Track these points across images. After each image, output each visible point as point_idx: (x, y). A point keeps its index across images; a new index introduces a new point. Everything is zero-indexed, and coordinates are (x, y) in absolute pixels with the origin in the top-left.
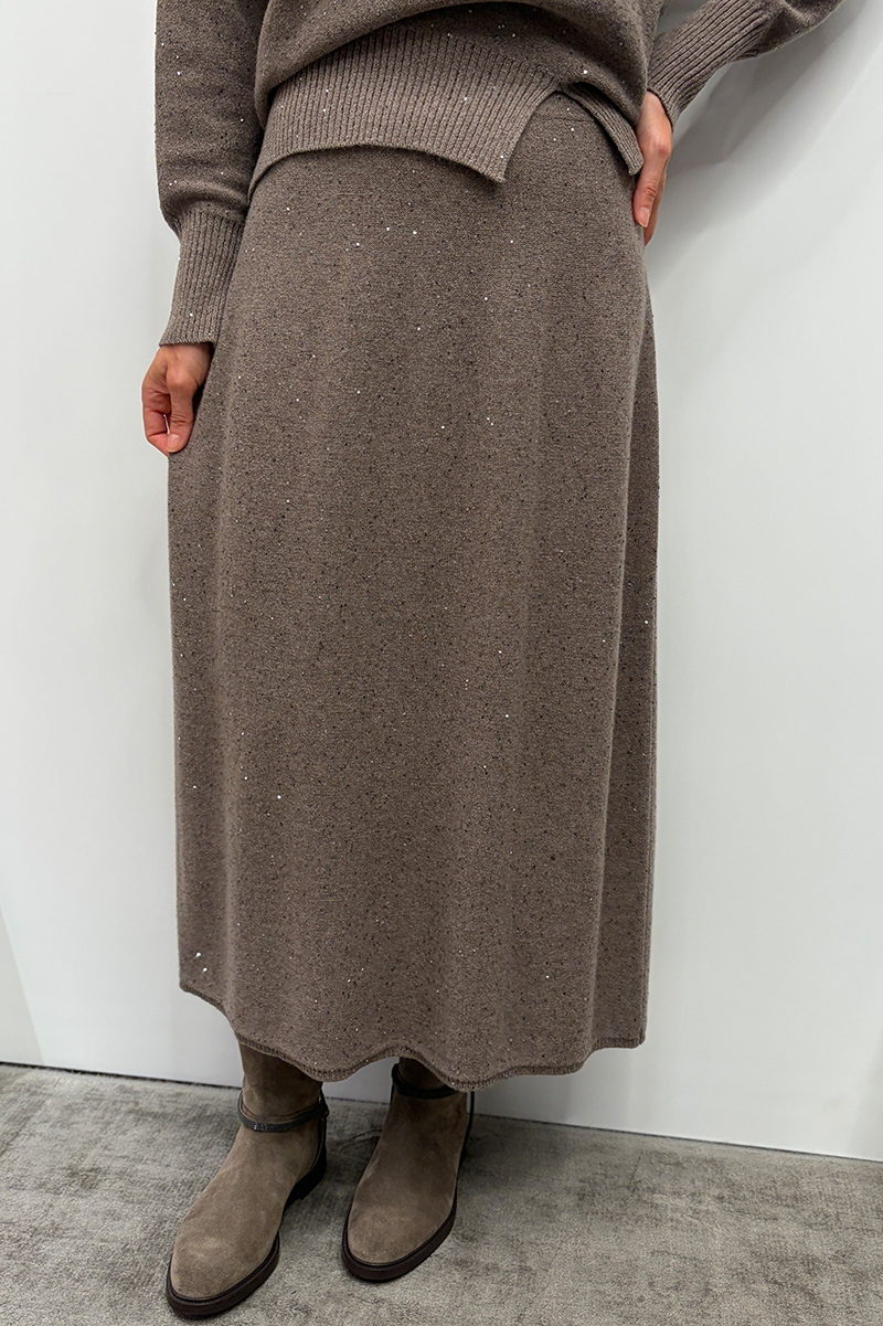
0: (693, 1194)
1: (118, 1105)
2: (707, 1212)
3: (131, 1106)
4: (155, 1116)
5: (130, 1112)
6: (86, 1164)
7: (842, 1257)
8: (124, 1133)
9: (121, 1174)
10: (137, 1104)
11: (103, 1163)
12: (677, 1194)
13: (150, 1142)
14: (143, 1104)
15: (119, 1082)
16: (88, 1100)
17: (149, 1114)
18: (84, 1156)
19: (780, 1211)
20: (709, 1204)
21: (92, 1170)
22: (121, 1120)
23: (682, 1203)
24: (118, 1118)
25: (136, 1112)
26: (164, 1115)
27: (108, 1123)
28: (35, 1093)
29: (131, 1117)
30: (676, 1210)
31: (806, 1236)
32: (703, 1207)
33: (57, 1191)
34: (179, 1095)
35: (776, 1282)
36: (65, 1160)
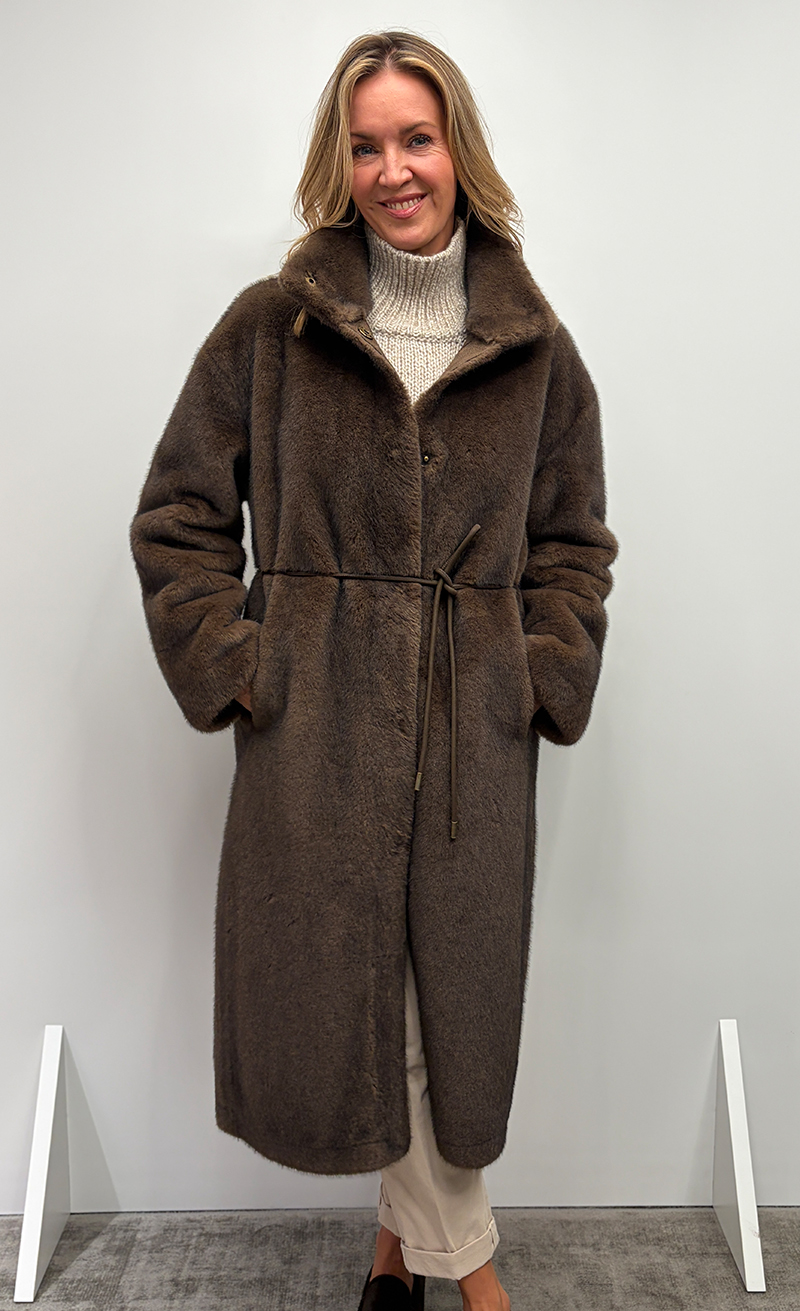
0: (594, 1245)
1: (190, 1231)
2: (605, 1255)
3: (200, 1231)
4: (221, 1236)
5: (201, 1235)
6: (184, 1275)
7: (691, 1273)
8: (203, 1250)
9: (211, 1280)
10: (203, 1229)
11: (192, 1274)
12: (584, 1245)
13: (223, 1254)
14: (208, 1229)
15: (184, 1215)
16: (166, 1230)
17: (216, 1235)
18: (179, 1271)
19: (650, 1248)
20: (605, 1250)
21: (189, 1279)
22: (196, 1242)
23: (588, 1251)
24: (194, 1241)
25: (205, 1235)
26: (227, 1235)
27: (189, 1246)
28: (126, 1231)
29: (203, 1238)
30: (584, 1255)
31: (669, 1262)
32: (602, 1253)
33: (171, 1298)
34: (230, 1219)
35: (653, 1295)
36: (168, 1276)
